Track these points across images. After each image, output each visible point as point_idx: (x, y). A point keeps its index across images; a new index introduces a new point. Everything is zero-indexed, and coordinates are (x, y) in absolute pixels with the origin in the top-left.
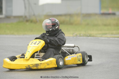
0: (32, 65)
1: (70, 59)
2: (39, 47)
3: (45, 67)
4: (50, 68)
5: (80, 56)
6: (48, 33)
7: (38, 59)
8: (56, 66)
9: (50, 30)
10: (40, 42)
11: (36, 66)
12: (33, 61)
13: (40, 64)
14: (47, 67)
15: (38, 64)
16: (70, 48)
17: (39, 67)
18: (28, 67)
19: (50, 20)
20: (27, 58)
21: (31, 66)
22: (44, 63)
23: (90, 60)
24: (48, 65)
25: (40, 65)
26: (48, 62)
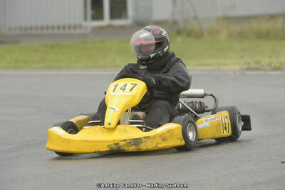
0: (125, 142)
1: (207, 124)
2: (134, 97)
4: (168, 147)
5: (227, 117)
6: (144, 65)
7: (138, 127)
8: (183, 143)
9: (152, 56)
10: (136, 85)
11: (135, 144)
12: (125, 131)
13: (145, 138)
14: (162, 145)
15: (140, 139)
16: (194, 100)
17: (143, 147)
18: (114, 147)
19: (149, 31)
20: (110, 124)
21: (121, 144)
22: (154, 137)
23: (247, 127)
24: (164, 140)
25: (146, 142)
26: (163, 134)
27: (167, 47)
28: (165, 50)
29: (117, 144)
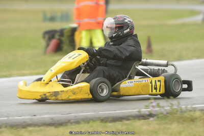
0: (49, 94)
1: (131, 85)
3: (68, 98)
4: (76, 99)
5: (159, 81)
8: (90, 97)
9: (114, 35)
10: (80, 55)
11: (55, 95)
13: (61, 91)
14: (73, 97)
15: (58, 92)
20: (44, 81)
22: (67, 91)
24: (74, 94)
25: (61, 94)
26: (74, 89)
27: (128, 30)
28: (125, 32)
29: (45, 95)
